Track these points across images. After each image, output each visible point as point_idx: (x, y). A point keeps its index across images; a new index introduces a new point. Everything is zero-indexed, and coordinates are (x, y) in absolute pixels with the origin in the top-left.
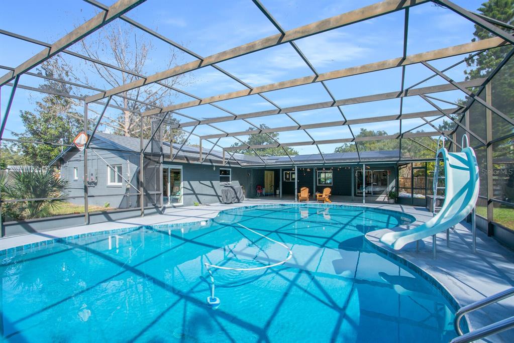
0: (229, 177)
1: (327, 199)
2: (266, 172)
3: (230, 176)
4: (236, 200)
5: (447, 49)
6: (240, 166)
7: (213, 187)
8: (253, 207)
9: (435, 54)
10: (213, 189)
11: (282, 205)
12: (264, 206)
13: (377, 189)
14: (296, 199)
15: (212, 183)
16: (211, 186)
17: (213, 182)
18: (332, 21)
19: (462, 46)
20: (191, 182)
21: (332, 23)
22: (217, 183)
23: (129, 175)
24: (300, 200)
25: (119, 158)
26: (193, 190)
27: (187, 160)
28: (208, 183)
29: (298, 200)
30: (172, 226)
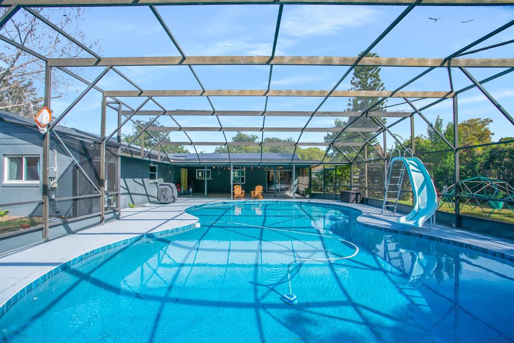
0: (155, 174)
1: (261, 197)
2: (182, 169)
3: (157, 173)
4: (173, 199)
5: (418, 92)
6: (169, 163)
7: (144, 185)
8: (201, 206)
9: (412, 94)
10: (144, 188)
11: (225, 203)
12: (210, 204)
13: (283, 186)
14: (232, 197)
15: (143, 181)
16: (142, 184)
17: (144, 179)
18: (398, 60)
19: (426, 92)
20: (126, 179)
21: (398, 62)
22: (147, 181)
23: (55, 170)
24: (236, 198)
25: (34, 145)
26: (127, 189)
27: (131, 154)
28: (140, 180)
29: (234, 198)
30: (173, 231)
